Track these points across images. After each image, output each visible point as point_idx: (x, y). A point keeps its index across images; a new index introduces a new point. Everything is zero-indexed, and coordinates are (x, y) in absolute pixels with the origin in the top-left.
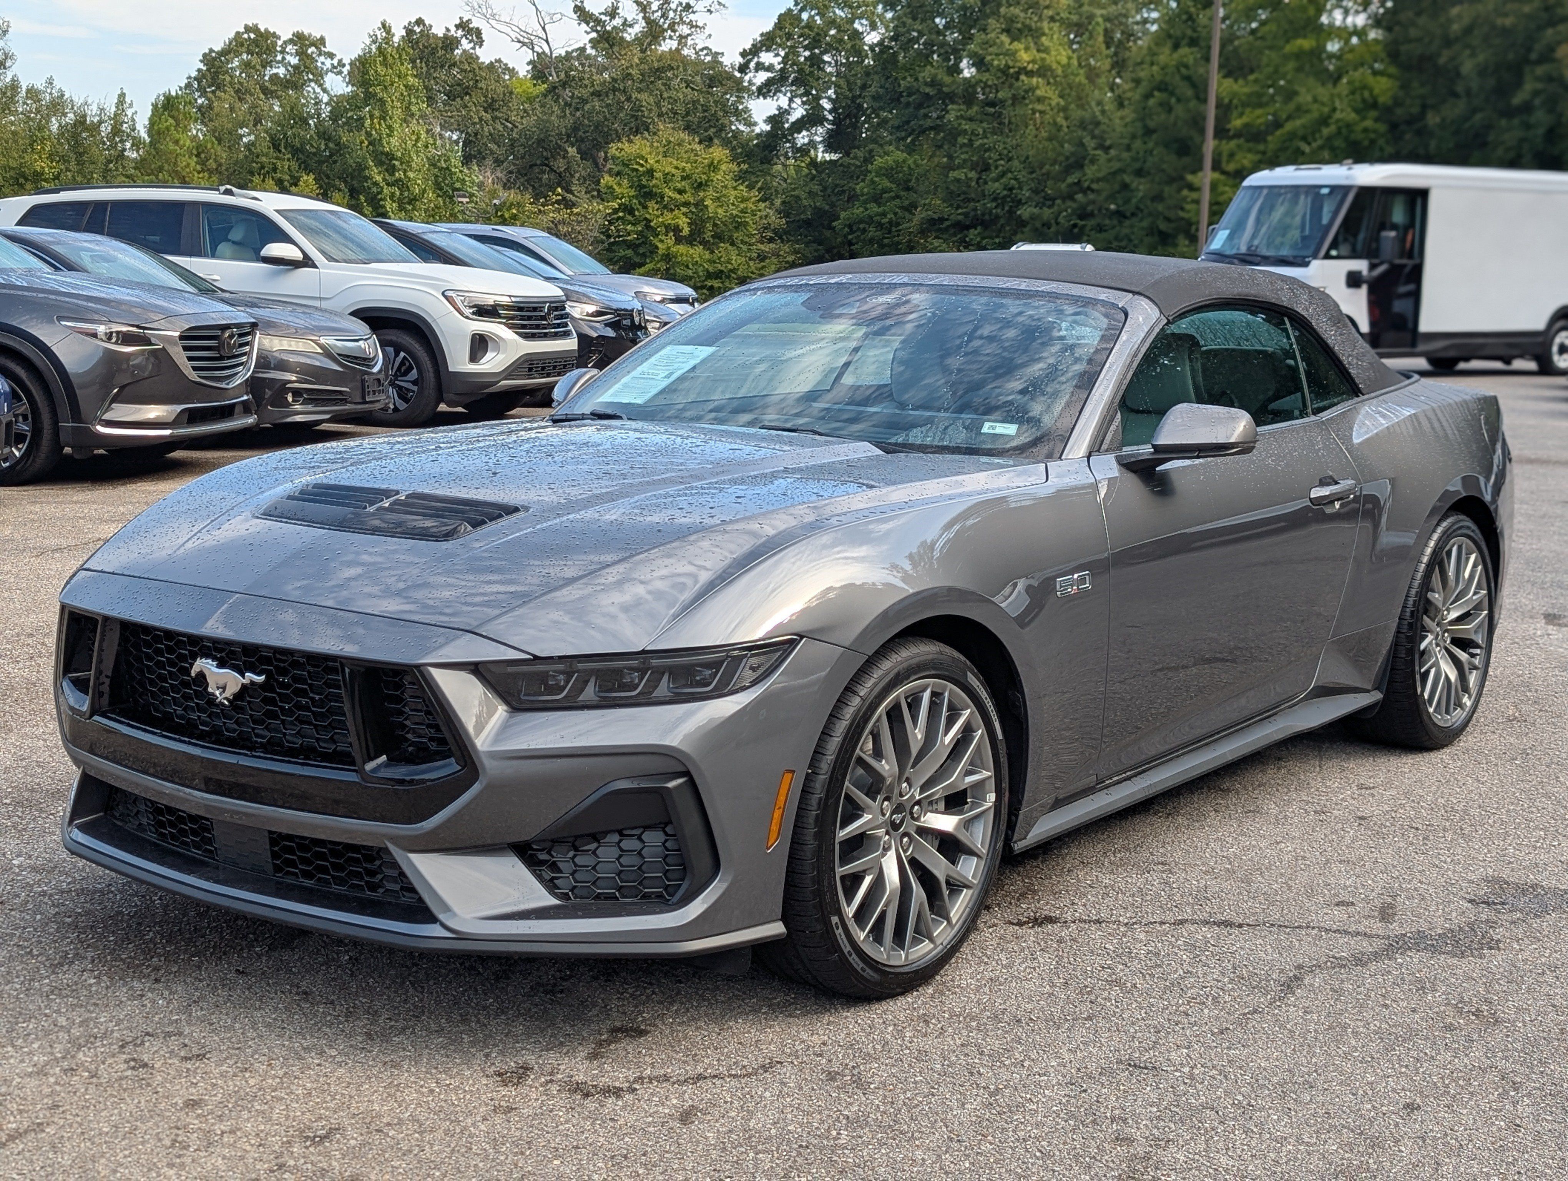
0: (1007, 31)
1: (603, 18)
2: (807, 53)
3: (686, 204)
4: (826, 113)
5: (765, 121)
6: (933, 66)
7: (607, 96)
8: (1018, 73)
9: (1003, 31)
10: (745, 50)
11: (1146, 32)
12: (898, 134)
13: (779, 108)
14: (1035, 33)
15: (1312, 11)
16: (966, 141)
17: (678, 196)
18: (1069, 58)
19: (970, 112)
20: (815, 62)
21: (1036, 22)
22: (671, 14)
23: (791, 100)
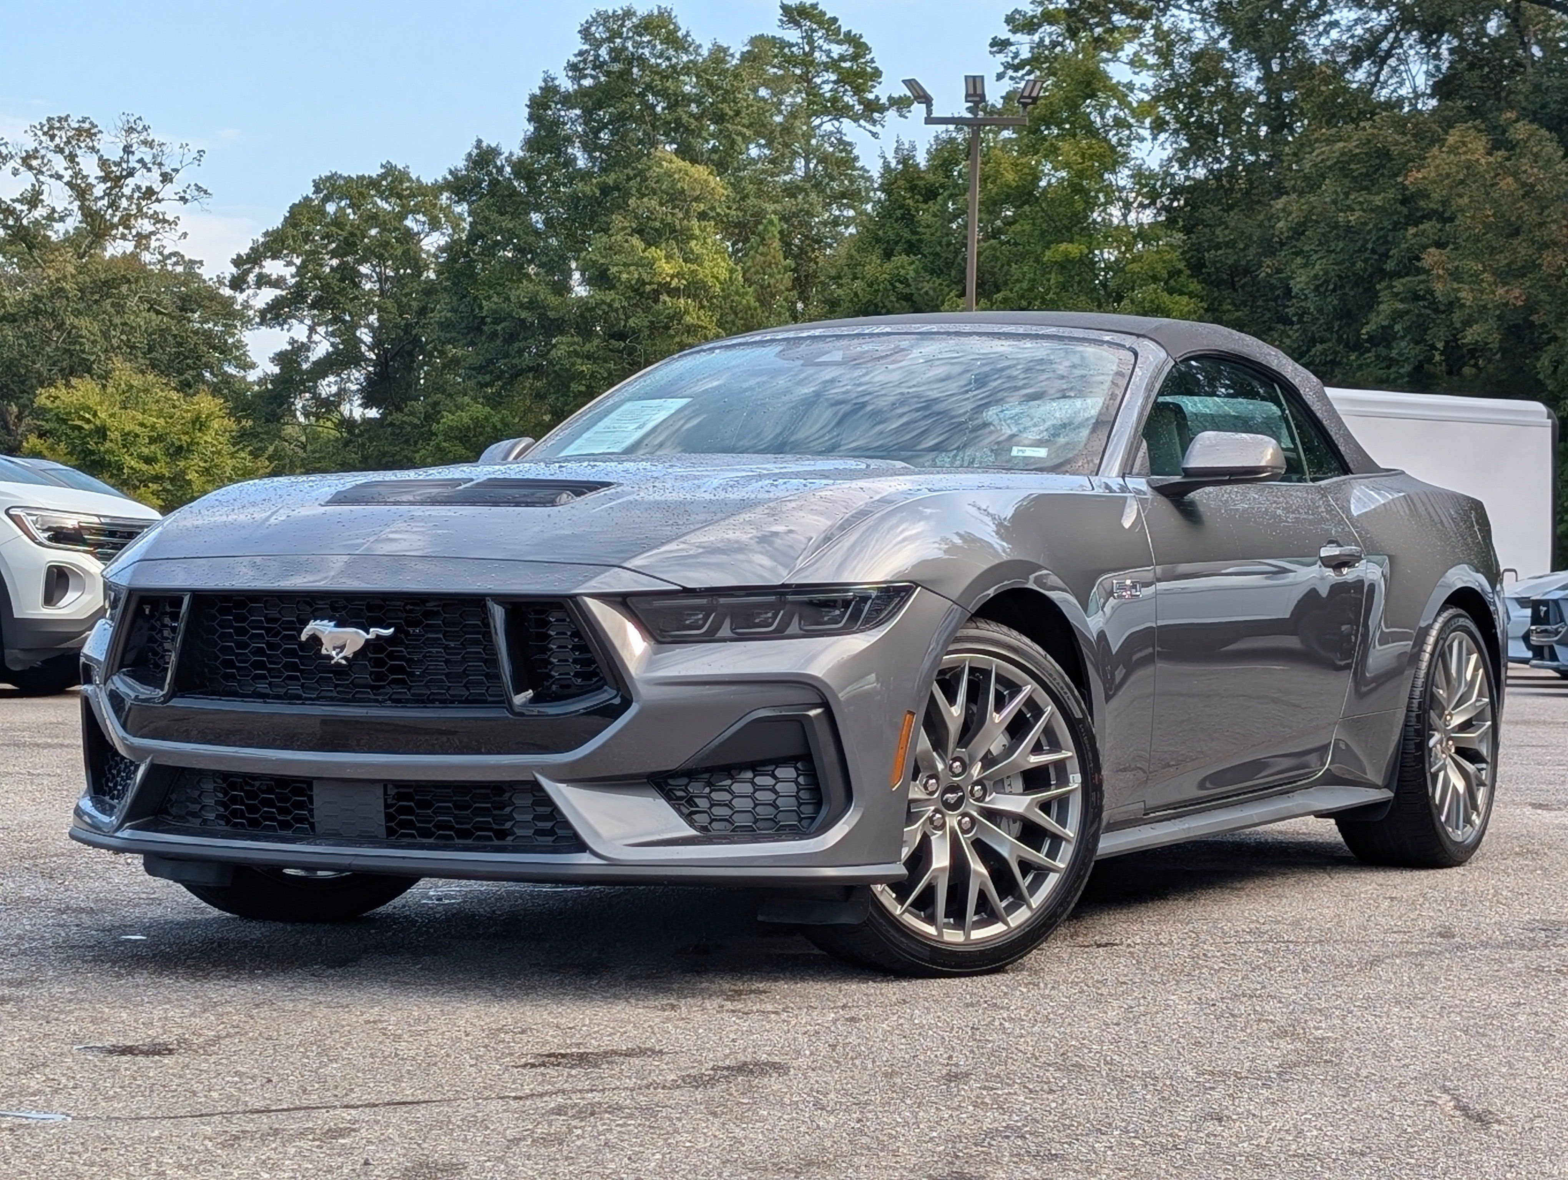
0: (640, 232)
1: (18, 206)
2: (335, 262)
3: (157, 478)
4: (364, 348)
5: (272, 360)
6: (530, 280)
7: (26, 320)
8: (656, 294)
9: (635, 231)
10: (239, 256)
11: (838, 238)
12: (480, 378)
13: (293, 341)
14: (682, 236)
15: (1079, 206)
16: (583, 388)
17: (145, 467)
18: (732, 271)
19: (588, 346)
20: (347, 274)
21: (682, 220)
22: (124, 203)
23: (312, 330)
